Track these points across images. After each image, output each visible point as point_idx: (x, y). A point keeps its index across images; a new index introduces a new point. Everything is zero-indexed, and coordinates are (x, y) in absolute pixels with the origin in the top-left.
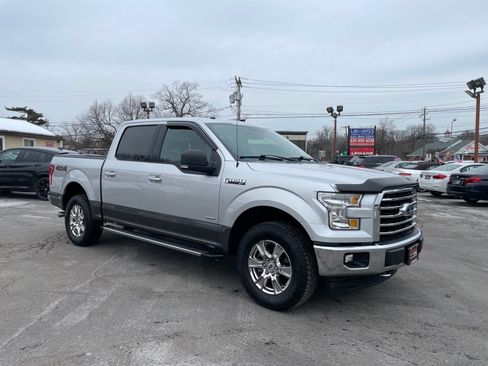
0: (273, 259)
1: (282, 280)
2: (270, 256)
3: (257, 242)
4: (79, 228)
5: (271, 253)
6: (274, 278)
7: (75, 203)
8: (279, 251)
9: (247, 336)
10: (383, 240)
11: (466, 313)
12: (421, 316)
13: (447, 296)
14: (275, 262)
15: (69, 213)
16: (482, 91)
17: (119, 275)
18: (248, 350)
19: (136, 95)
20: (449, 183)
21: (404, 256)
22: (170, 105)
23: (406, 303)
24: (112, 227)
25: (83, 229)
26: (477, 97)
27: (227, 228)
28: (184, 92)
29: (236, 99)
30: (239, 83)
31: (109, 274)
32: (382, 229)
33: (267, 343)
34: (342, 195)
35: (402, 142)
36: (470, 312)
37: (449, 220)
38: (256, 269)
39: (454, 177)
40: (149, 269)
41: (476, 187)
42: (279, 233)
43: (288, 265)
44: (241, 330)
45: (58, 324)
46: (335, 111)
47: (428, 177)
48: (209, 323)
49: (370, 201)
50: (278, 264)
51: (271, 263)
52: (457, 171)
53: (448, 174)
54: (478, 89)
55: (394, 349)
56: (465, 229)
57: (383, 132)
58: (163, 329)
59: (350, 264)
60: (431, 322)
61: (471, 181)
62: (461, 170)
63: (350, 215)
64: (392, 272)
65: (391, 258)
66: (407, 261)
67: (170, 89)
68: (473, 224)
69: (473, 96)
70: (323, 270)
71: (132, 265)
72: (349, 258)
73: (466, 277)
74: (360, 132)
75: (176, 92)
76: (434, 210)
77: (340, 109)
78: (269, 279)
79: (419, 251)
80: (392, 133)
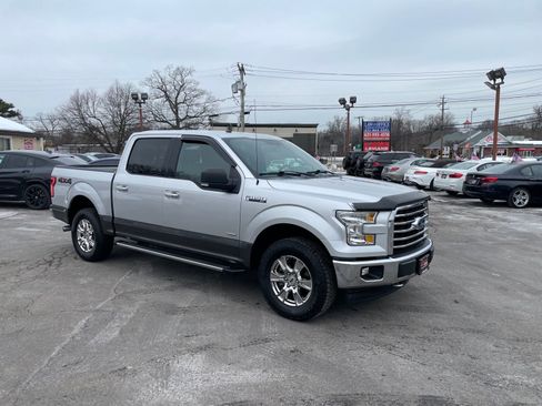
0: (294, 273)
1: (303, 292)
2: (291, 271)
3: (279, 257)
4: (87, 243)
5: (292, 267)
6: (295, 291)
7: (83, 217)
8: (300, 265)
9: (273, 347)
10: (397, 253)
11: (471, 317)
12: (431, 321)
13: (456, 302)
14: (296, 276)
15: (76, 227)
16: (503, 83)
17: (139, 292)
18: (276, 357)
19: (123, 83)
20: (465, 183)
21: (415, 267)
22: (163, 94)
23: (417, 310)
24: (126, 243)
25: (93, 244)
26: (497, 88)
27: (249, 244)
28: (179, 78)
29: (239, 88)
30: (242, 70)
31: (129, 290)
32: (396, 243)
33: (292, 351)
34: (359, 213)
35: (419, 134)
36: (476, 316)
37: (464, 222)
38: (278, 283)
39: (470, 176)
40: (168, 284)
41: (492, 187)
42: (299, 249)
43: (308, 278)
44: (266, 341)
45: (92, 341)
46: (348, 103)
47: (444, 176)
48: (237, 335)
49: (384, 217)
50: (300, 278)
51: (292, 277)
52: (473, 170)
53: (465, 172)
54: (498, 81)
55: (406, 351)
56: (479, 231)
57: (399, 122)
58: (194, 342)
59: (366, 277)
60: (439, 327)
61: (487, 181)
62: (478, 169)
63: (366, 232)
64: (404, 282)
65: (404, 270)
66: (418, 272)
67: (162, 75)
68: (487, 227)
69: (493, 87)
70: (342, 283)
71: (150, 280)
72: (365, 272)
73: (475, 283)
74: (375, 124)
75: (168, 79)
76: (449, 212)
77: (353, 100)
78: (291, 292)
79: (429, 262)
80: (409, 123)
